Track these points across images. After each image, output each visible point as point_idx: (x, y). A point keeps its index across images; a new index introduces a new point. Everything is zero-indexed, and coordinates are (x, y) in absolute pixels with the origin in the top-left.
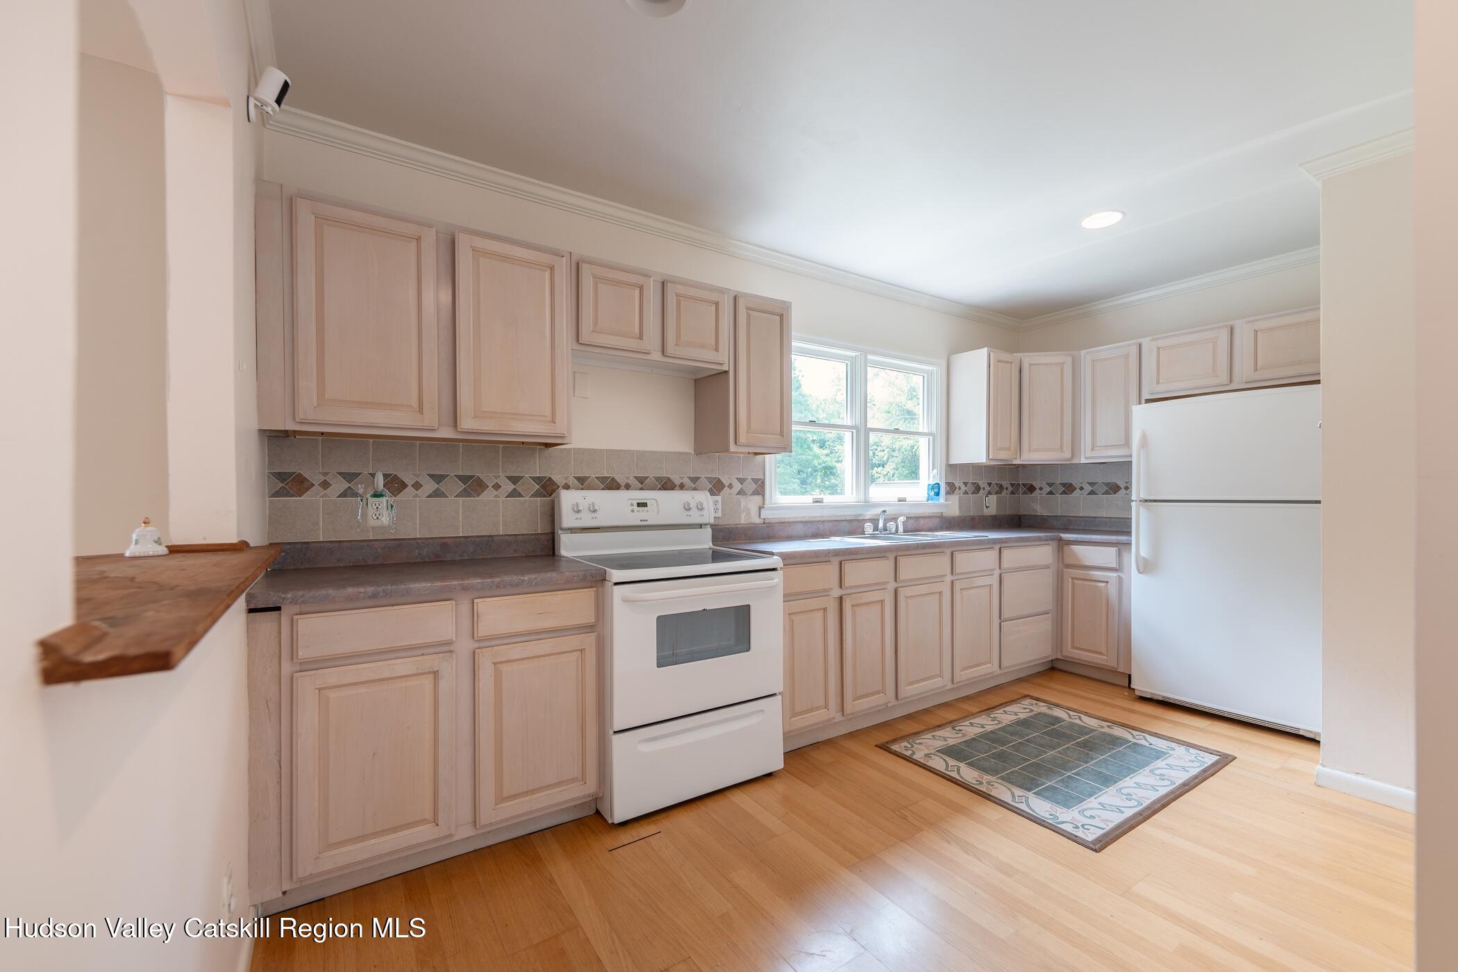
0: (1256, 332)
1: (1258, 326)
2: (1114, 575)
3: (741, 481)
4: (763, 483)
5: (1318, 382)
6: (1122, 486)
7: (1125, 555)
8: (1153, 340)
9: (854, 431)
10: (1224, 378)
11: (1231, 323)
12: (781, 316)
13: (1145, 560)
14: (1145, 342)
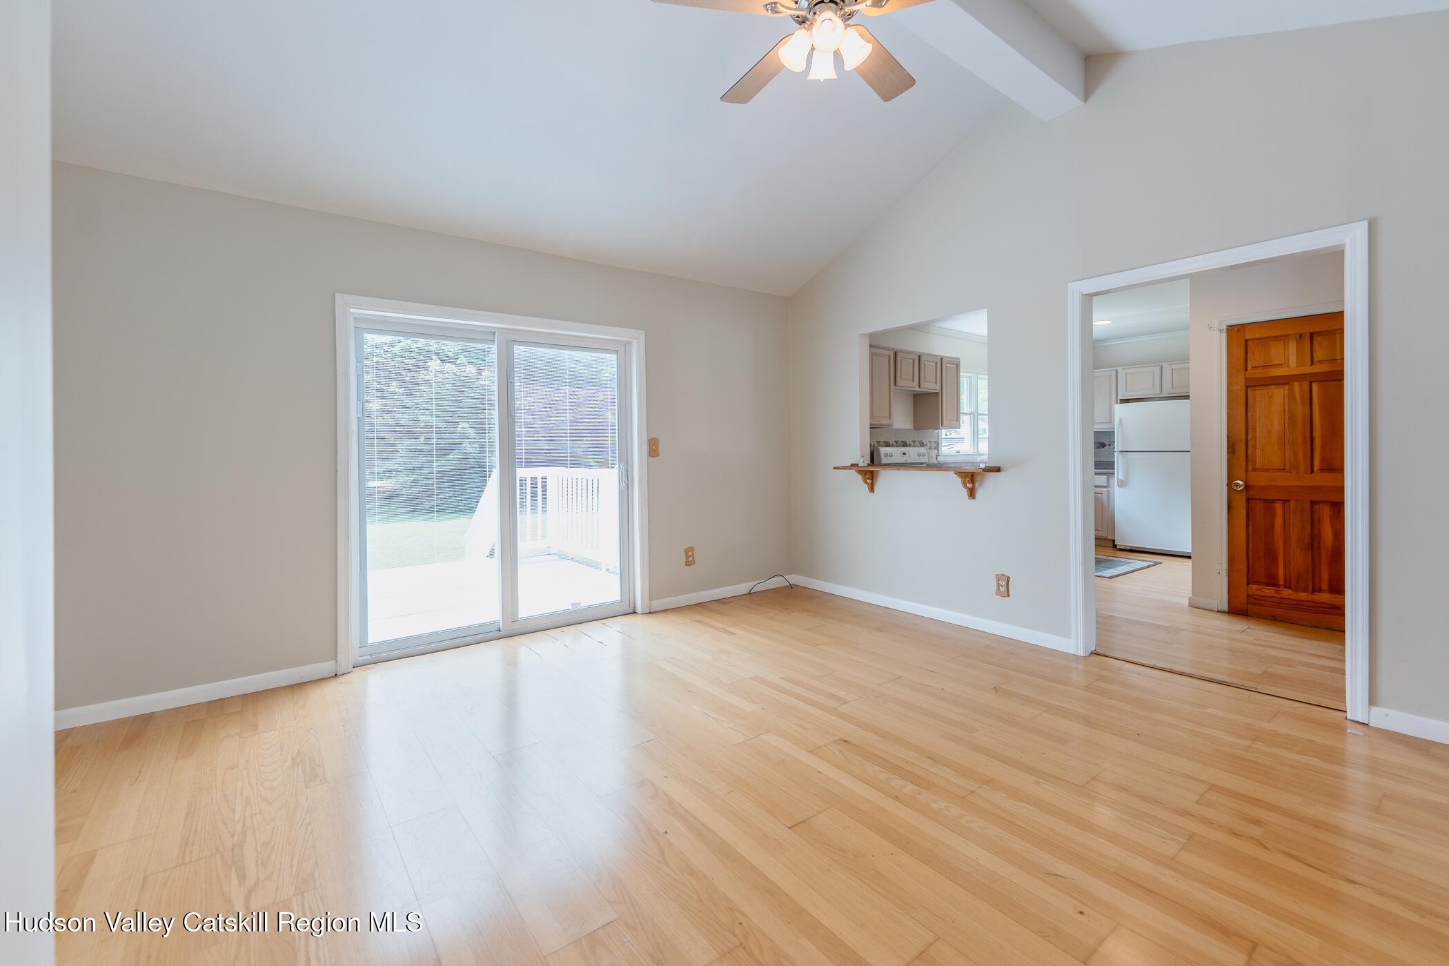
0: (1172, 370)
1: (1174, 367)
2: (1106, 489)
3: (930, 442)
4: (938, 443)
5: (1187, 397)
6: (1107, 444)
7: (1111, 480)
8: (1123, 369)
9: (972, 416)
10: (1158, 391)
11: (1161, 364)
12: (957, 365)
13: (1122, 481)
14: (1120, 369)
